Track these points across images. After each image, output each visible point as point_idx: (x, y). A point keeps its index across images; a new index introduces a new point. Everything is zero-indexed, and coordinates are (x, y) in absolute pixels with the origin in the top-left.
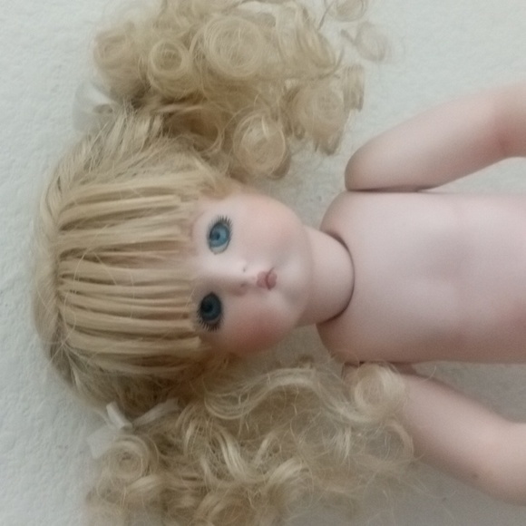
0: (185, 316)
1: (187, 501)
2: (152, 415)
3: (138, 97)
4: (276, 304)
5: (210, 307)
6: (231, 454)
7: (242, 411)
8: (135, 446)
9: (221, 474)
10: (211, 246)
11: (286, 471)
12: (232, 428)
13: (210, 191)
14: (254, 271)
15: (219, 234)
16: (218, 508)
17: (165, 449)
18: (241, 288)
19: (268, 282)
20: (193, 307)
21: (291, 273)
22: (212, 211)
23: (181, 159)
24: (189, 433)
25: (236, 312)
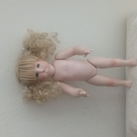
0: (34, 76)
1: (35, 98)
2: (31, 87)
3: (28, 49)
4: (45, 74)
5: (37, 74)
6: (40, 92)
7: (41, 87)
8: (29, 91)
9: (39, 94)
10: (37, 67)
11: (46, 93)
12: (40, 89)
13: (37, 60)
14: (42, 70)
15: (38, 66)
16: (39, 98)
17: (32, 91)
18: (41, 72)
19: (44, 72)
20: (35, 75)
21: (47, 70)
22: (37, 63)
23: (34, 57)
24: (35, 89)
25: (40, 75)
